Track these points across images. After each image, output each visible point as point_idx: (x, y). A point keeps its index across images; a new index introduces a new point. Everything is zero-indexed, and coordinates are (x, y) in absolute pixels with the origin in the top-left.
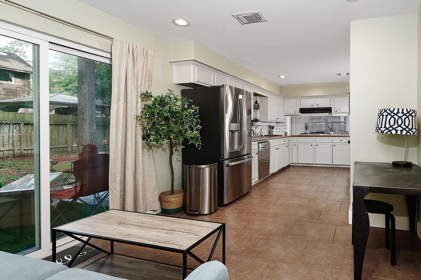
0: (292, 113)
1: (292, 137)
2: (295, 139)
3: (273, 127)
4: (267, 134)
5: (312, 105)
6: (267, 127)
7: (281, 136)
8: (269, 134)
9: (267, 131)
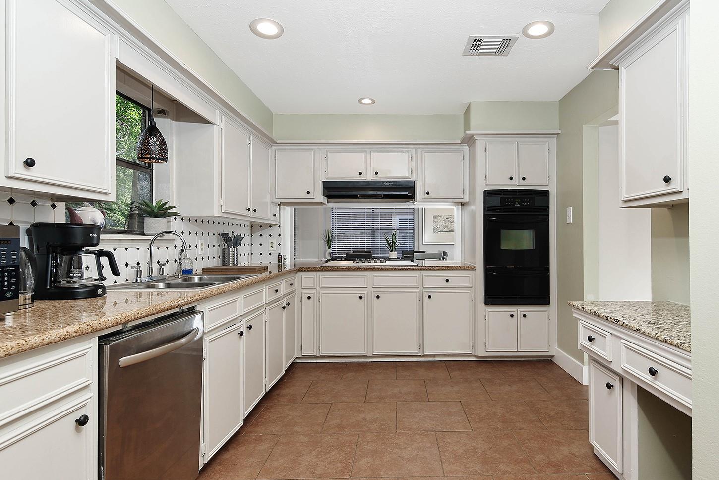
0: (299, 194)
1: (300, 274)
2: (307, 279)
3: (237, 241)
4: (215, 263)
5: (360, 174)
6: (215, 240)
7: (265, 268)
8: (224, 265)
9: (215, 251)
